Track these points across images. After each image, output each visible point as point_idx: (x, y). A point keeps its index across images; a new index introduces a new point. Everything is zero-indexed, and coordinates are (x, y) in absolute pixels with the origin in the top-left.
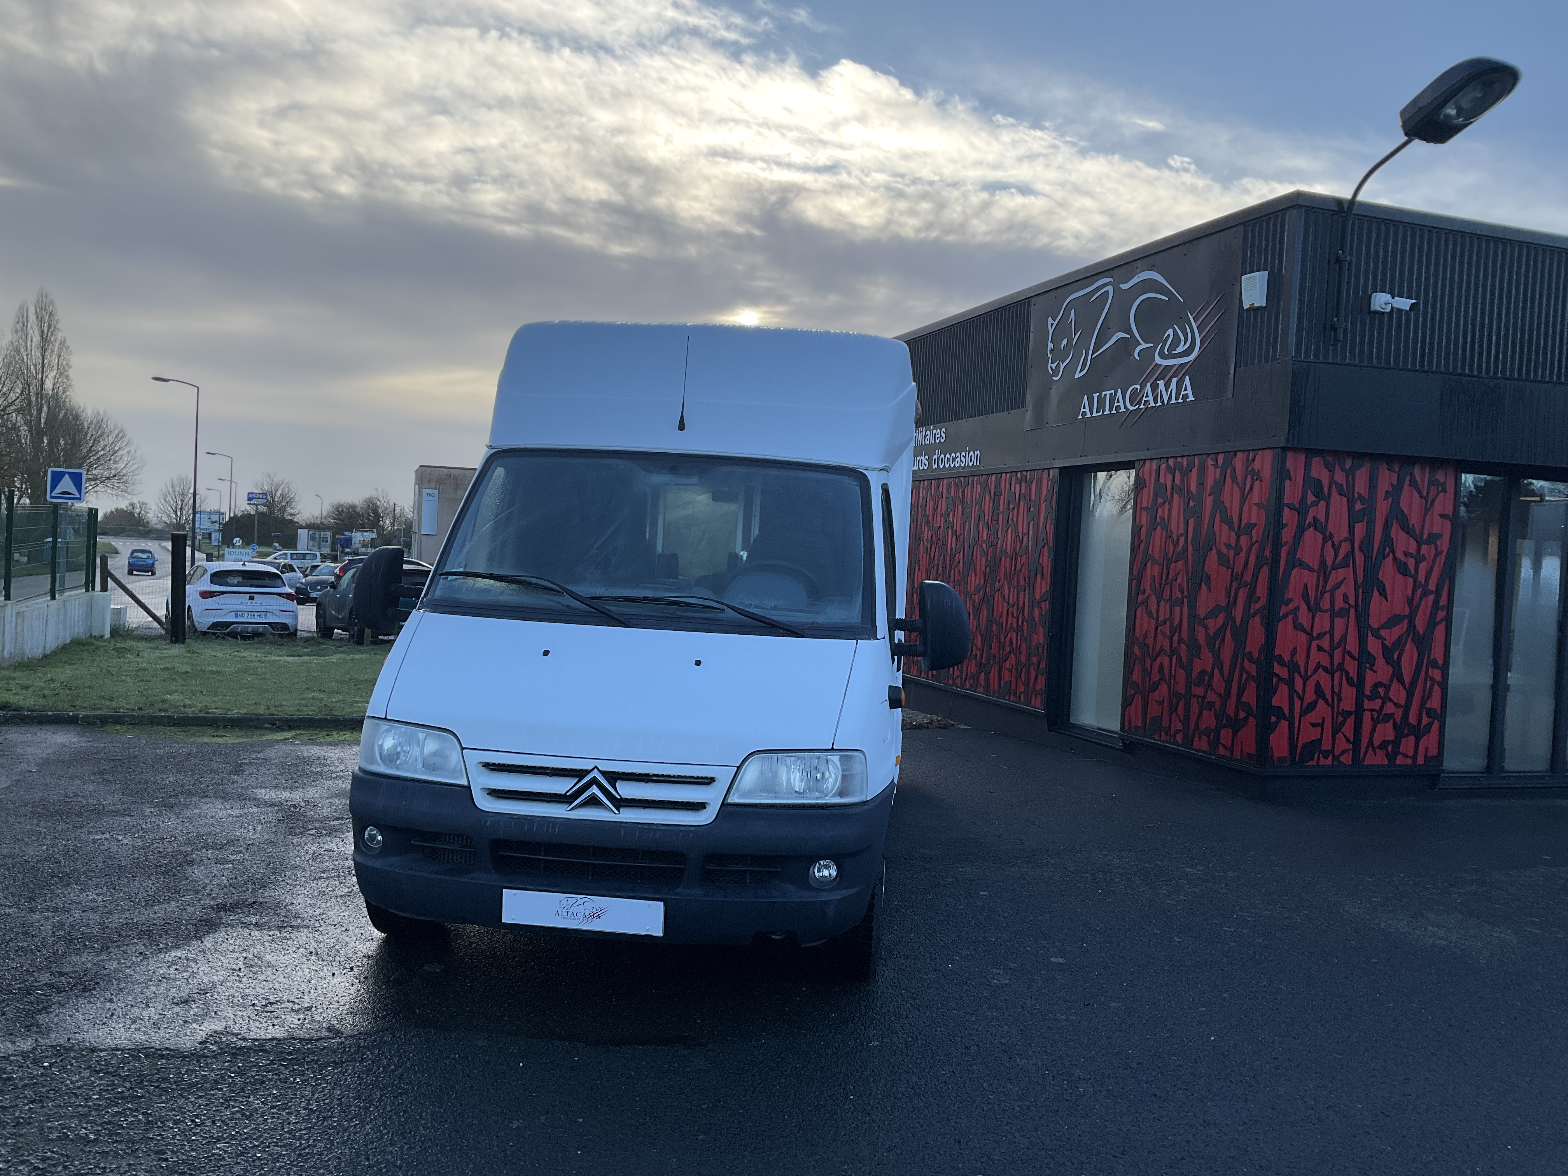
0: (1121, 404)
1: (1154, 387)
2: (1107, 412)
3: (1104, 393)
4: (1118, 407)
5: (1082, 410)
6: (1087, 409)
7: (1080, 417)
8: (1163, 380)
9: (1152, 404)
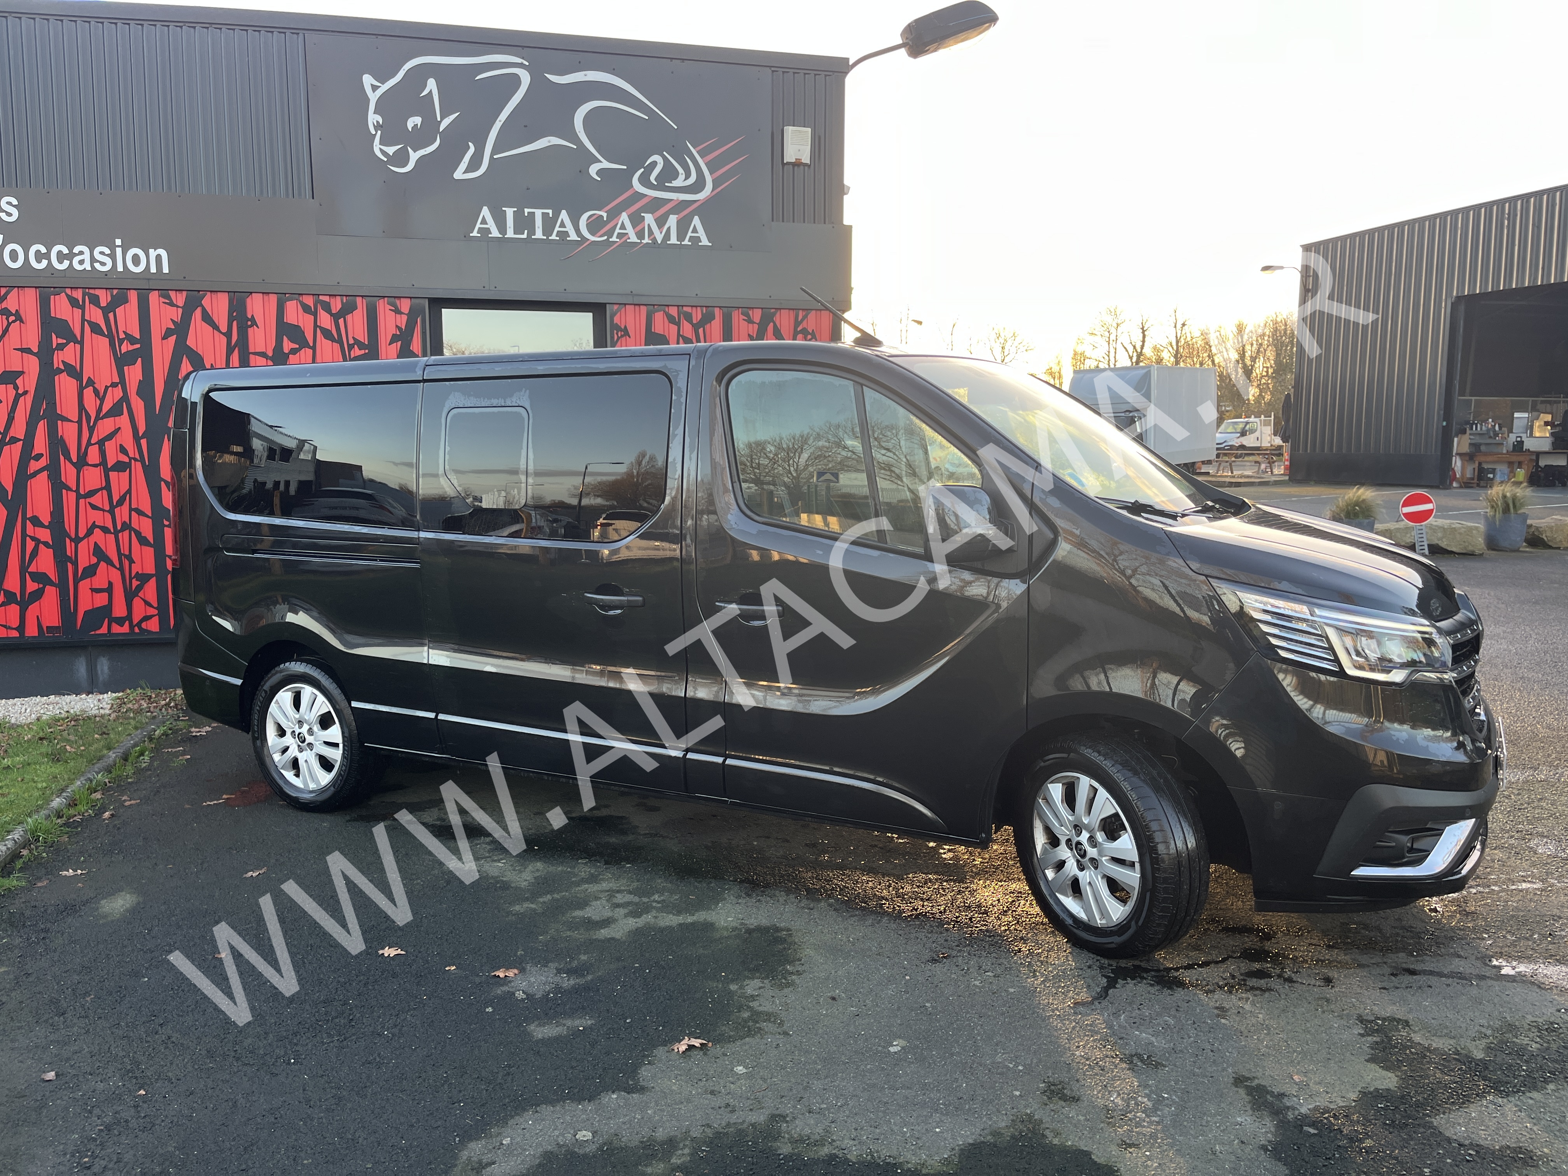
0: (569, 228)
1: (637, 220)
2: (539, 234)
3: (527, 211)
4: (563, 235)
5: (478, 225)
6: (491, 225)
7: (475, 234)
8: (652, 212)
9: (633, 238)
